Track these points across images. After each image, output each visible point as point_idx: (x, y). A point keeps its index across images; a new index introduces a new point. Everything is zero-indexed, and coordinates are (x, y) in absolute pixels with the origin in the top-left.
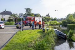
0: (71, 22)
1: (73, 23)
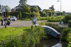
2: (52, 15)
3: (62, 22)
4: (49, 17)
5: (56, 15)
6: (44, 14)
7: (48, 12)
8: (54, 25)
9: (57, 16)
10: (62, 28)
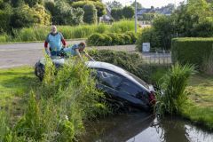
0: (195, 25)
1: (205, 29)
2: (96, 17)
3: (144, 44)
4: (88, 26)
5: (108, 18)
6: (68, 15)
7: (81, 6)
8: (125, 59)
9: (111, 21)
10: (154, 68)
